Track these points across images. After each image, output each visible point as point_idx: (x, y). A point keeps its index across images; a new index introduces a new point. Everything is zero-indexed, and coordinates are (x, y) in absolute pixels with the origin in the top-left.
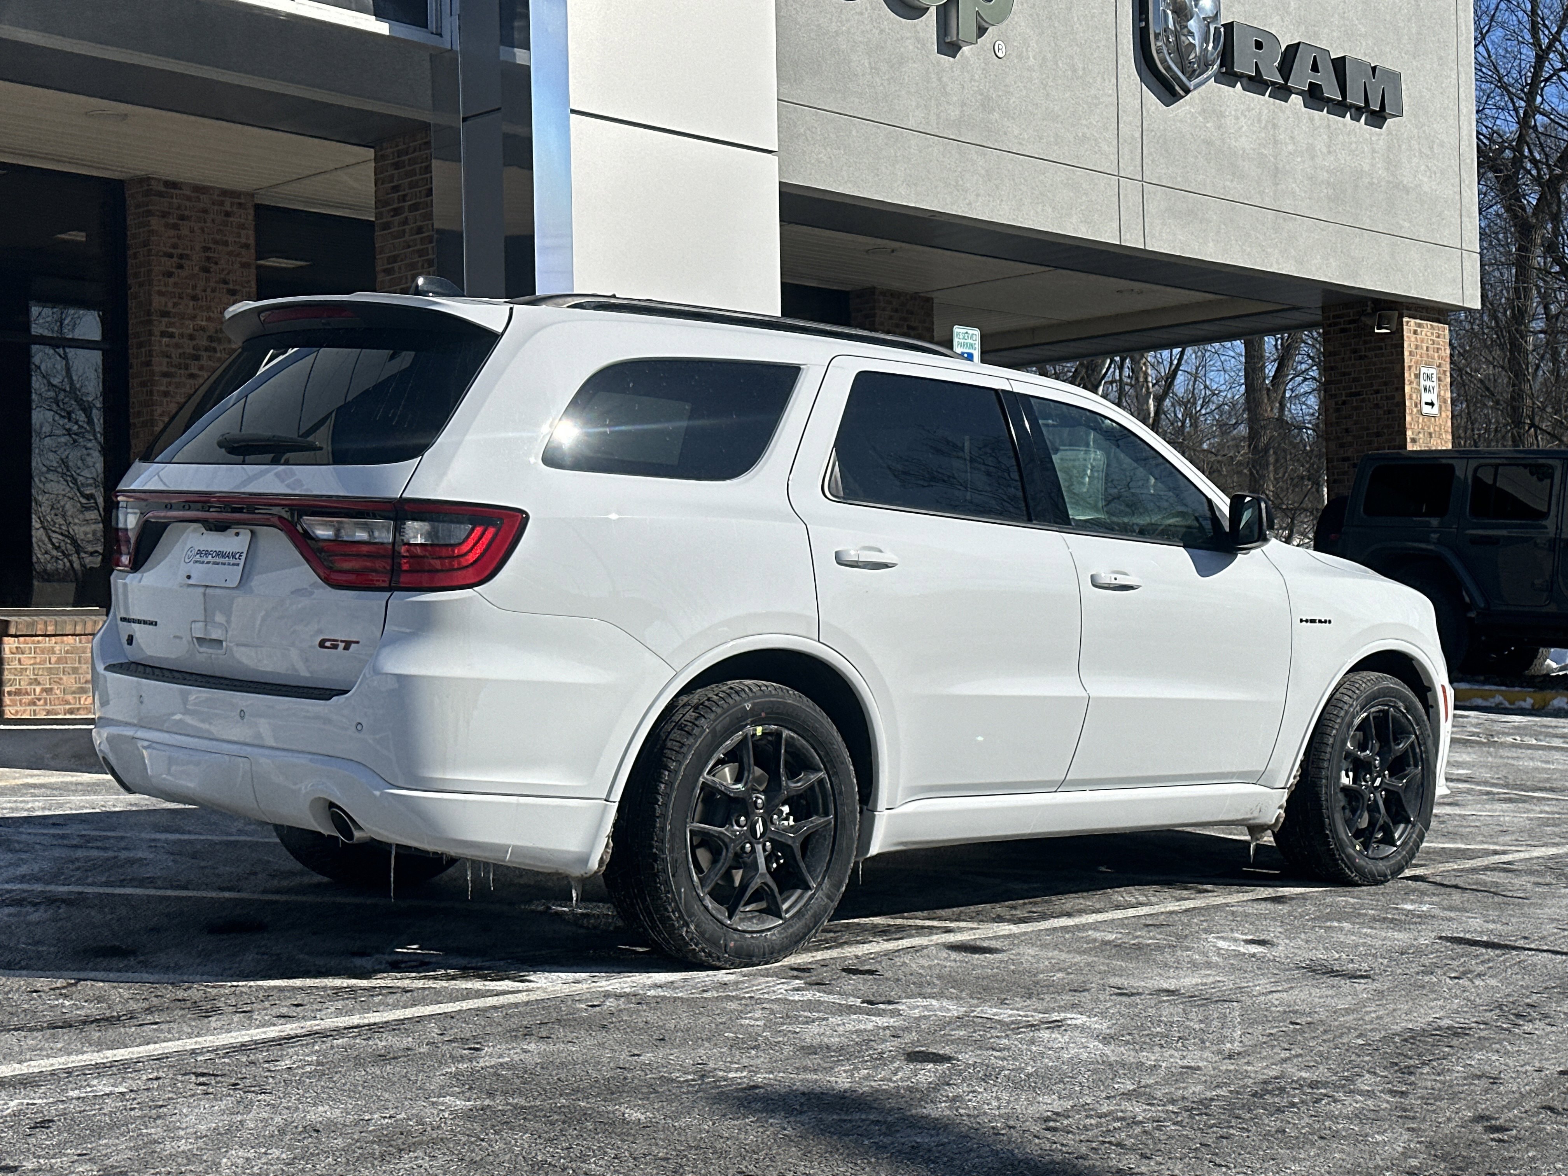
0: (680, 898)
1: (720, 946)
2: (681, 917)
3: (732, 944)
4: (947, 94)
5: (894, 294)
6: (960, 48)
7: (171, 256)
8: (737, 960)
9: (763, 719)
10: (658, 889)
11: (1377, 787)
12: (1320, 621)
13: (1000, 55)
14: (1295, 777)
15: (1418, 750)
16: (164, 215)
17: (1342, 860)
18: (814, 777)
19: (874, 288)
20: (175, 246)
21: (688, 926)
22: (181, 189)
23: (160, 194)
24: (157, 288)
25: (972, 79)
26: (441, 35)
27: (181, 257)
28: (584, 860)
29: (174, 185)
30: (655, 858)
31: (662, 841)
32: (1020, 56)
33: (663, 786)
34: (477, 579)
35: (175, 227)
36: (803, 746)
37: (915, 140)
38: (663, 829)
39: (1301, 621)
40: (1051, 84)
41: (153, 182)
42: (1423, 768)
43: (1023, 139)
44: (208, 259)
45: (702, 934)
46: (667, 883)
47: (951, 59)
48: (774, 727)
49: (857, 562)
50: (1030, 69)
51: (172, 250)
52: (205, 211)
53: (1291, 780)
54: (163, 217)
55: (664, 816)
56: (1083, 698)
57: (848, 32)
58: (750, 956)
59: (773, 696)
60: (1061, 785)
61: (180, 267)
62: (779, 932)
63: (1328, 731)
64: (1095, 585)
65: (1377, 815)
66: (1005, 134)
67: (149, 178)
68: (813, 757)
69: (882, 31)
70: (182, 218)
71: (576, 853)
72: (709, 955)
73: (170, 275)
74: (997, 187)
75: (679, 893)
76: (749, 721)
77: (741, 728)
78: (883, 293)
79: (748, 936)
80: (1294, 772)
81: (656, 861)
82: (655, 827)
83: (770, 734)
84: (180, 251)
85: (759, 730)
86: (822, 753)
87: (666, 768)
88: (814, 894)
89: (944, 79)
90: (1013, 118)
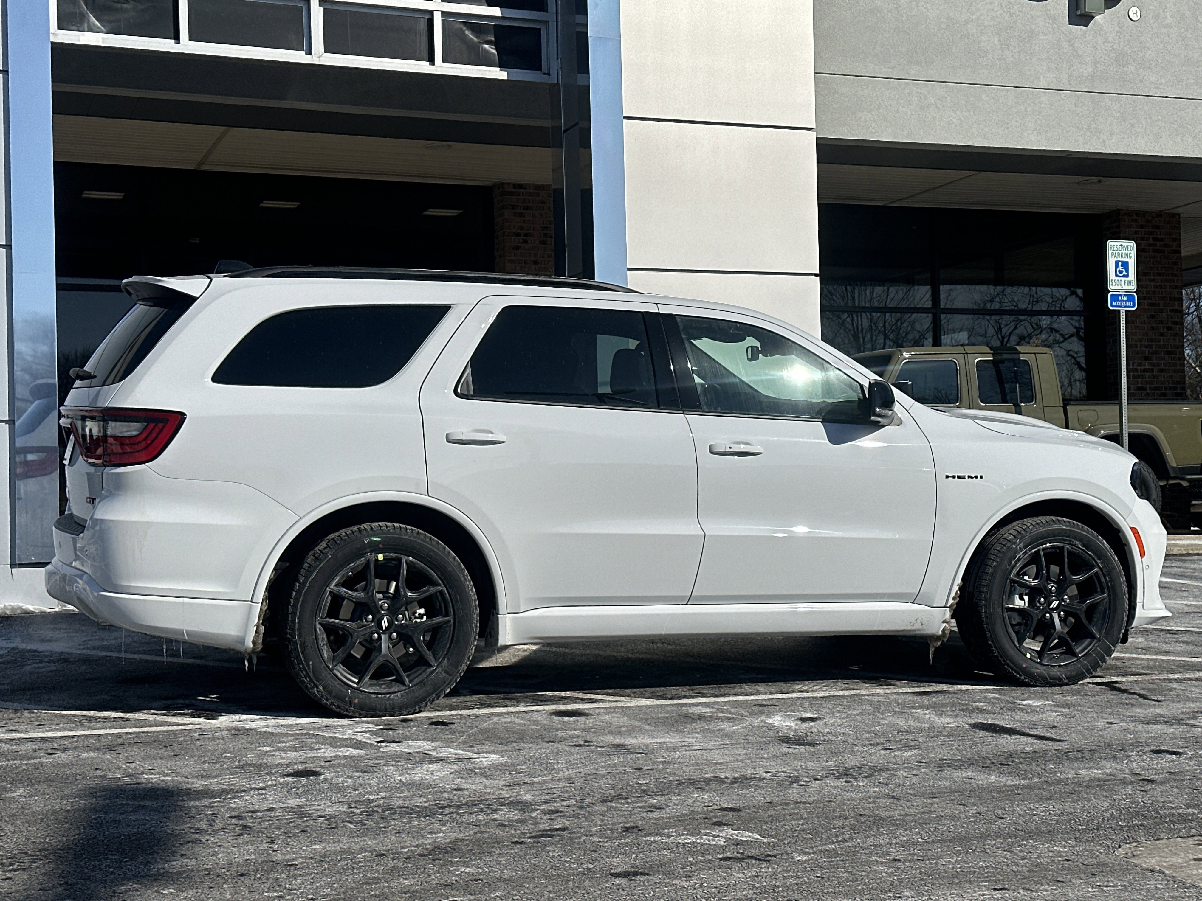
0: (309, 668)
1: (346, 702)
2: (311, 681)
3: (356, 701)
4: (1080, 56)
5: (1140, 214)
6: (1093, 17)
7: (518, 235)
8: (363, 712)
9: (382, 549)
10: (293, 662)
11: (1053, 609)
12: (969, 477)
13: (1135, 18)
14: (954, 599)
15: (1103, 580)
16: (513, 207)
17: (1008, 665)
18: (433, 590)
19: (1119, 210)
20: (522, 228)
21: (317, 687)
22: (525, 188)
23: (512, 194)
24: (508, 258)
25: (1106, 41)
26: (549, 74)
27: (526, 235)
28: (242, 641)
29: (520, 186)
30: (289, 641)
31: (293, 629)
32: (1157, 17)
33: (294, 593)
34: (147, 459)
35: (521, 215)
36: (422, 567)
37: (1045, 97)
38: (293, 621)
39: (947, 477)
40: (1189, 36)
41: (506, 186)
42: (1109, 595)
43: (1161, 84)
44: (545, 235)
45: (330, 693)
46: (298, 657)
47: (1084, 28)
48: (393, 555)
49: (462, 440)
50: (1168, 26)
51: (519, 231)
52: (543, 202)
53: (951, 601)
54: (513, 209)
55: (294, 613)
56: (701, 536)
57: (978, 19)
58: (374, 710)
59: (391, 533)
60: (689, 600)
61: (525, 242)
62: (402, 695)
63: (990, 563)
64: (712, 452)
65: (1053, 631)
66: (1141, 81)
67: (502, 183)
68: (433, 576)
69: (1011, 15)
70: (527, 208)
71: (234, 636)
72: (338, 707)
73: (518, 248)
74: (1132, 126)
75: (308, 665)
76: (368, 550)
77: (363, 555)
78: (1129, 213)
79: (373, 696)
80: (953, 595)
81: (290, 643)
82: (288, 620)
83: (392, 559)
84: (525, 231)
85: (380, 557)
86: (439, 573)
87: (298, 581)
88: (435, 670)
89: (1076, 45)
90: (1150, 68)
